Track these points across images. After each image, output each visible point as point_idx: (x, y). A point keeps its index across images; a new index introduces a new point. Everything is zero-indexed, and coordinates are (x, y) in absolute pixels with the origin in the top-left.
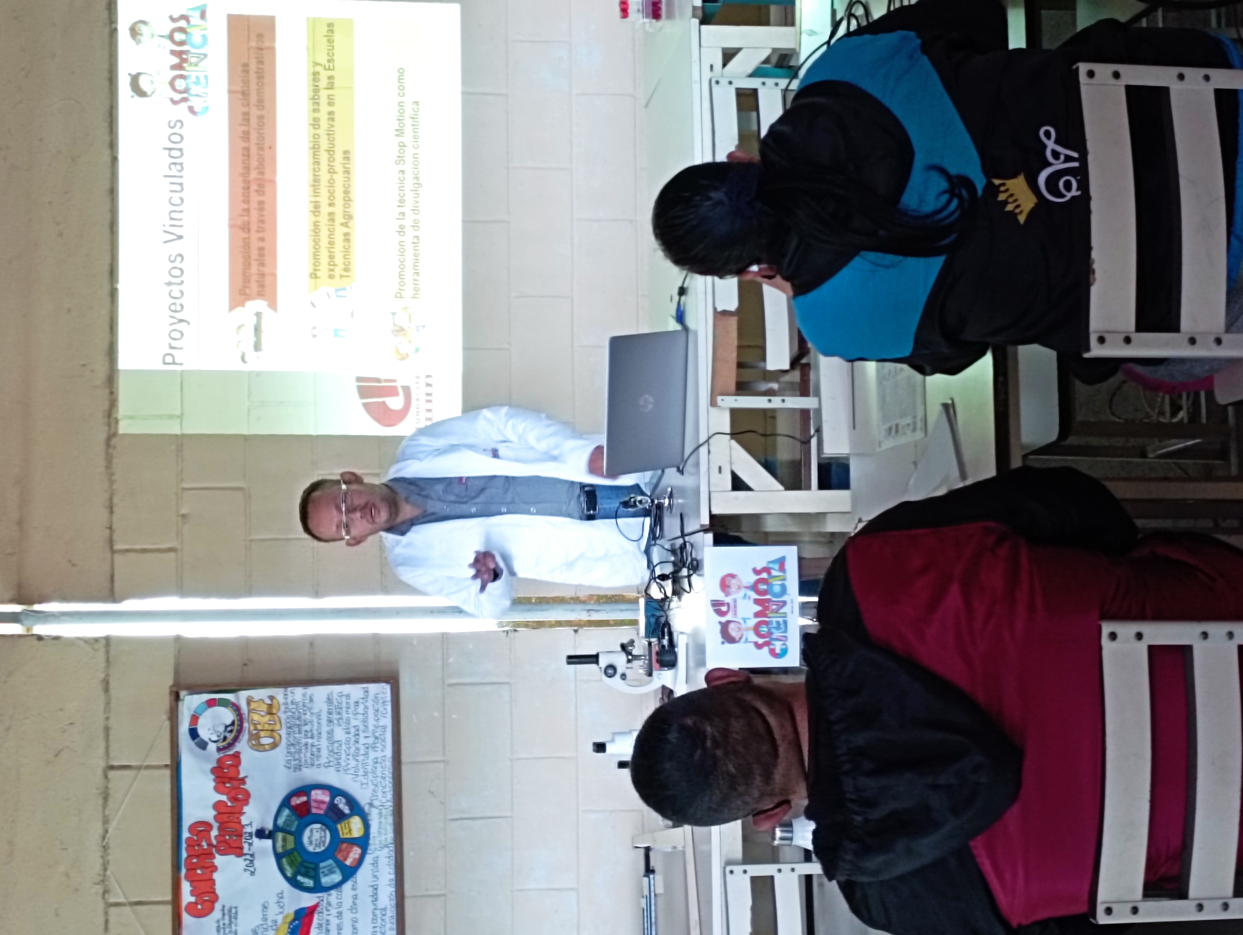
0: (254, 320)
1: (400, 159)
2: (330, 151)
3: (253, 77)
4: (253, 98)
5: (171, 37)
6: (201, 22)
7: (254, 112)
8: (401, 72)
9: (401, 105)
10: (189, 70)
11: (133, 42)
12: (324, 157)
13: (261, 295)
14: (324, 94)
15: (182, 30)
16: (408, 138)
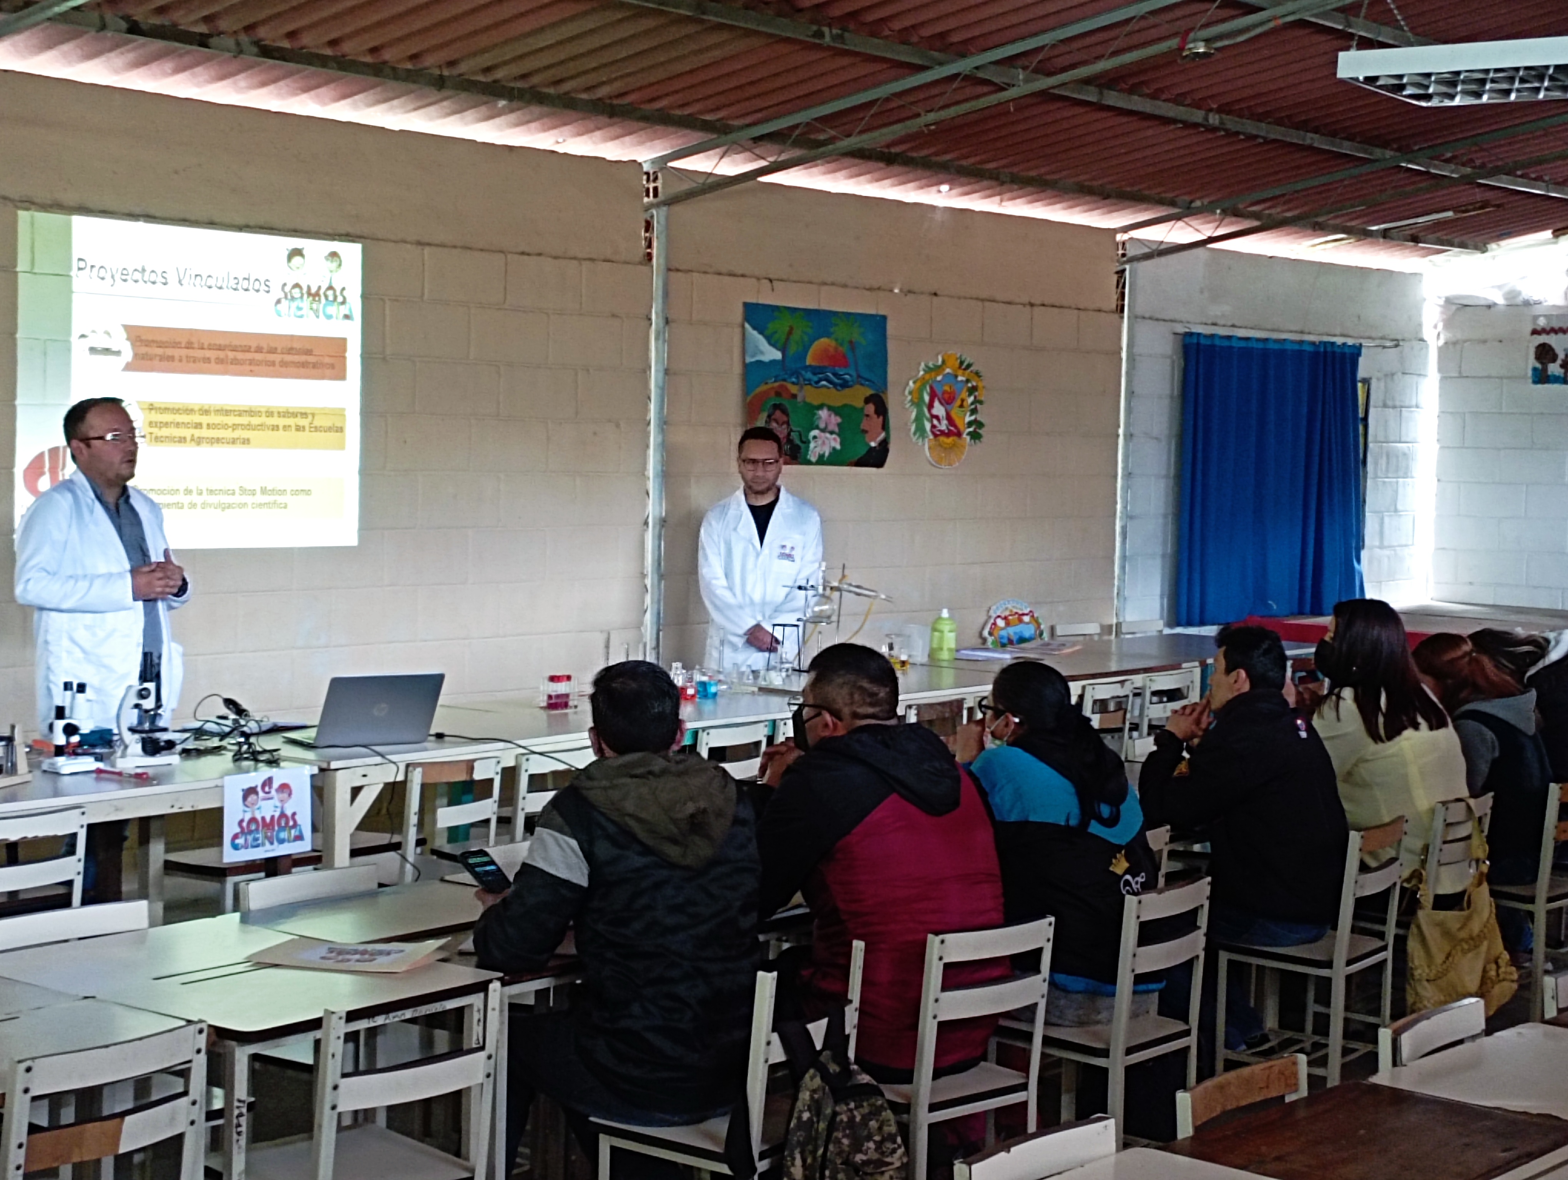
0: (115, 349)
1: (243, 491)
2: (249, 427)
3: (303, 358)
4: (288, 358)
5: (330, 288)
6: (341, 315)
7: (277, 358)
8: (307, 492)
9: (283, 492)
10: (307, 301)
11: (327, 254)
12: (244, 420)
13: (136, 355)
14: (291, 421)
15: (335, 297)
16: (260, 498)
